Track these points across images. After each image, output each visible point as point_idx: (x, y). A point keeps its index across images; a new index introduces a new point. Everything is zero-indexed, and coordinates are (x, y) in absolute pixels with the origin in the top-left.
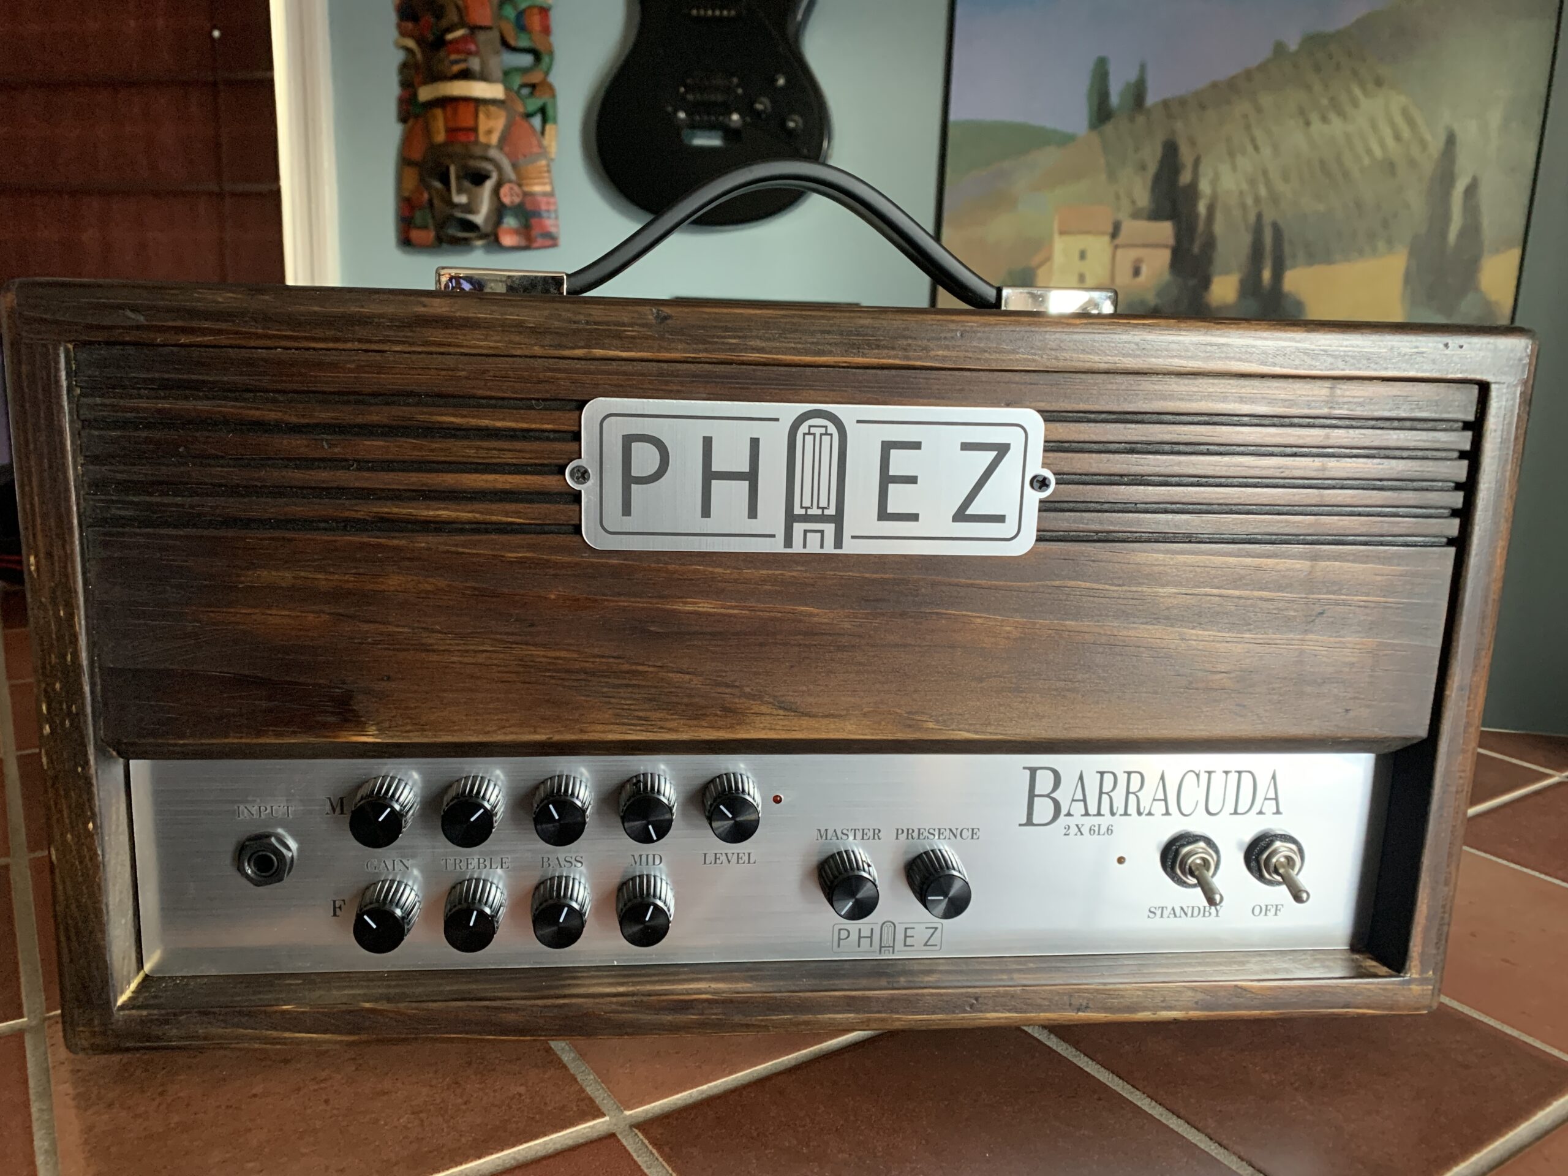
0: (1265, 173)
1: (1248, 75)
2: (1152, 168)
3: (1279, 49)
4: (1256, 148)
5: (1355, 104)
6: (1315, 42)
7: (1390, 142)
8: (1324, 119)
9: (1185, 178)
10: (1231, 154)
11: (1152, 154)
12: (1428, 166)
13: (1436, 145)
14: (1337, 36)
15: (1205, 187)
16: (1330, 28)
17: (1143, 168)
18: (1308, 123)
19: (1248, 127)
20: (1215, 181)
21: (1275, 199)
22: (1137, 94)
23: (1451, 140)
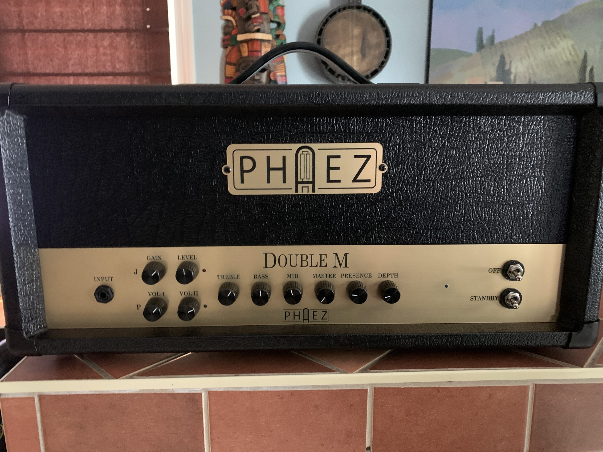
0: (532, 66)
1: (526, 33)
2: (497, 64)
3: (535, 25)
4: (529, 58)
5: (558, 43)
6: (546, 23)
7: (568, 55)
8: (549, 48)
9: (507, 67)
10: (521, 59)
11: (496, 60)
12: (579, 64)
13: (581, 57)
14: (553, 22)
15: (513, 70)
16: (552, 19)
17: (494, 64)
18: (544, 49)
19: (526, 51)
20: (516, 68)
21: (534, 73)
22: (492, 39)
23: (586, 55)
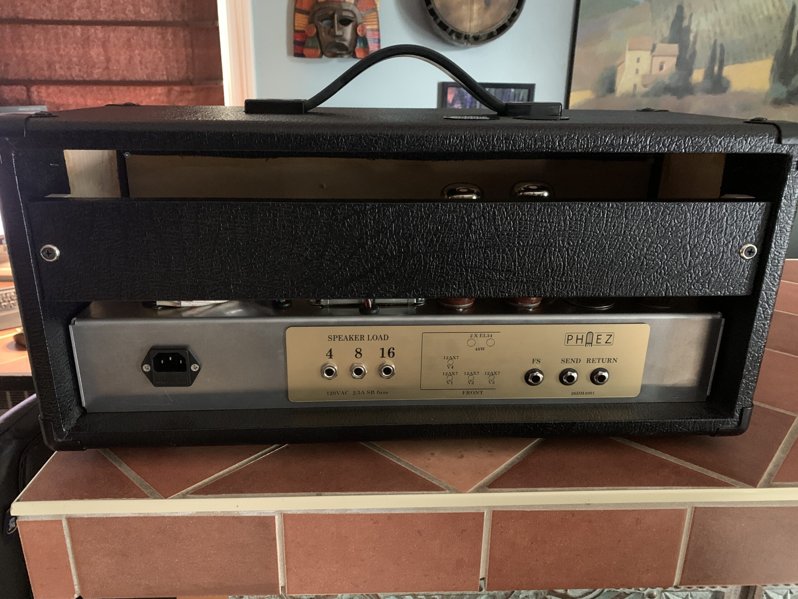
0: (720, 21)
2: (672, 18)
9: (685, 23)
10: (706, 12)
11: (672, 12)
12: (785, 18)
13: (788, 10)
15: (693, 27)
17: (667, 19)
20: (698, 25)
21: (722, 34)
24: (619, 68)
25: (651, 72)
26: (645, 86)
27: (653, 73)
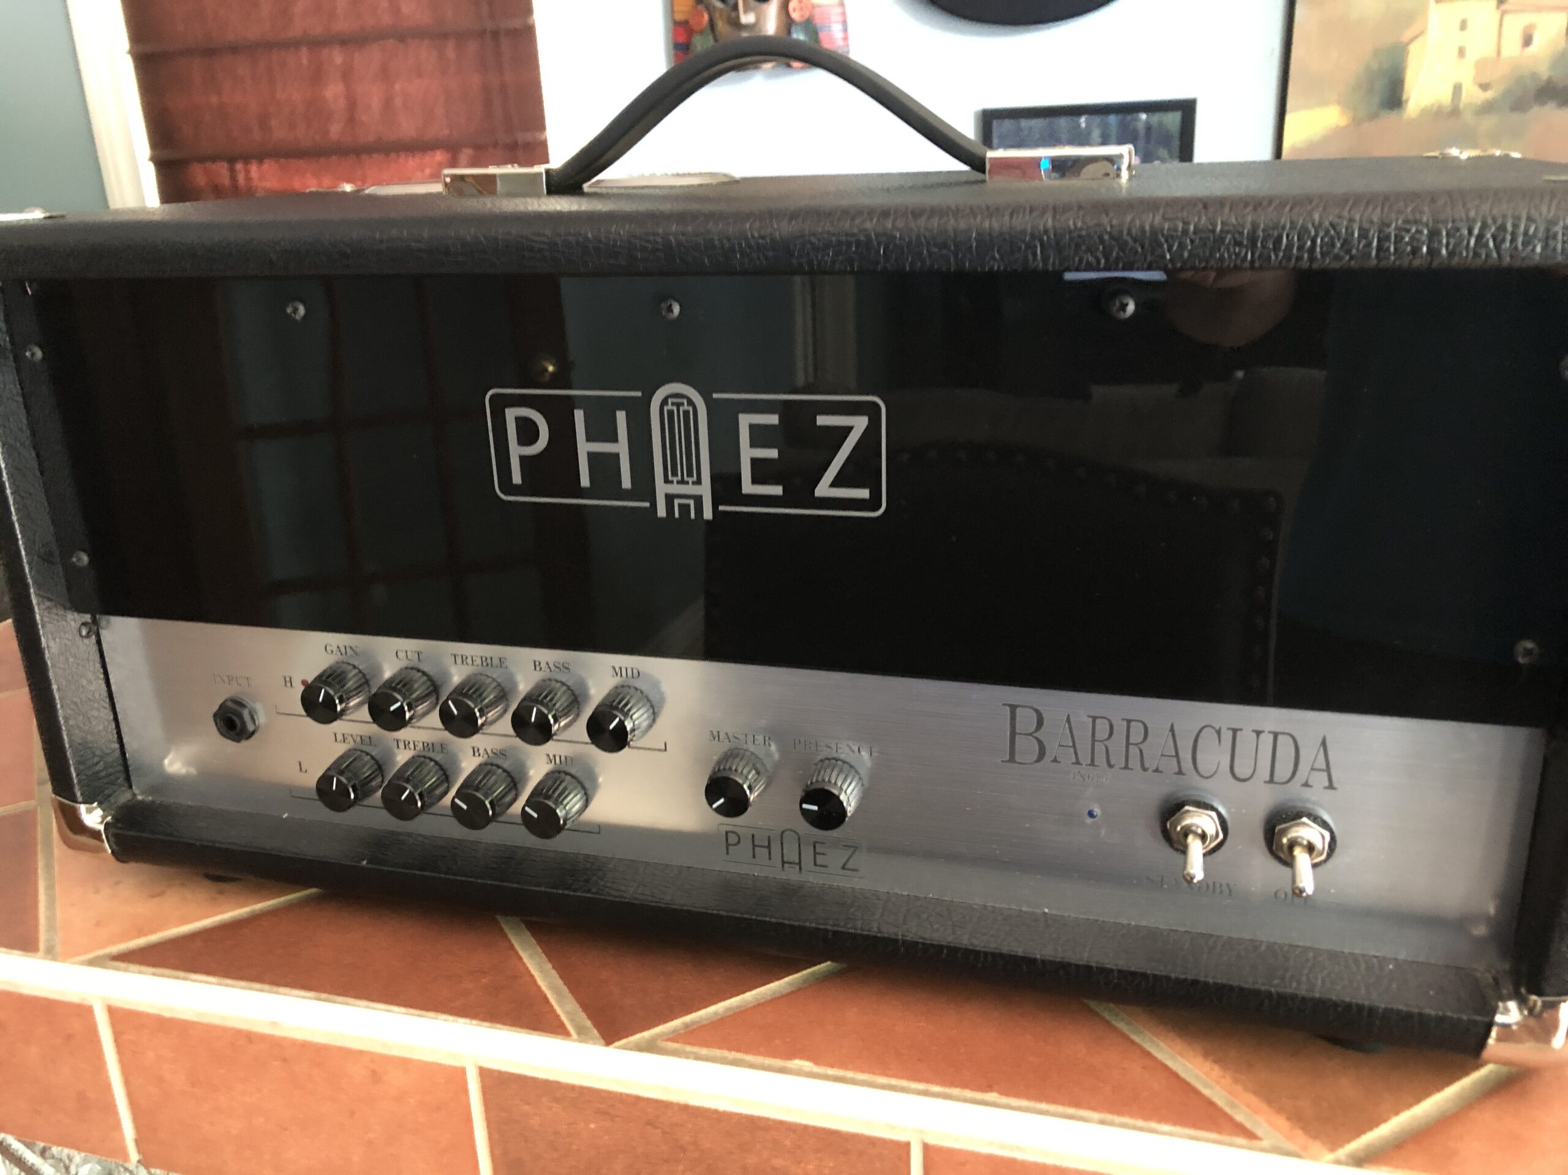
24: (1413, 48)
25: (1499, 53)
26: (1484, 87)
27: (1506, 53)
